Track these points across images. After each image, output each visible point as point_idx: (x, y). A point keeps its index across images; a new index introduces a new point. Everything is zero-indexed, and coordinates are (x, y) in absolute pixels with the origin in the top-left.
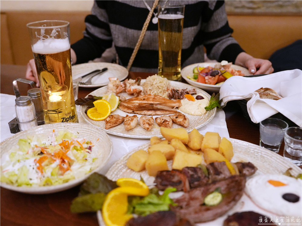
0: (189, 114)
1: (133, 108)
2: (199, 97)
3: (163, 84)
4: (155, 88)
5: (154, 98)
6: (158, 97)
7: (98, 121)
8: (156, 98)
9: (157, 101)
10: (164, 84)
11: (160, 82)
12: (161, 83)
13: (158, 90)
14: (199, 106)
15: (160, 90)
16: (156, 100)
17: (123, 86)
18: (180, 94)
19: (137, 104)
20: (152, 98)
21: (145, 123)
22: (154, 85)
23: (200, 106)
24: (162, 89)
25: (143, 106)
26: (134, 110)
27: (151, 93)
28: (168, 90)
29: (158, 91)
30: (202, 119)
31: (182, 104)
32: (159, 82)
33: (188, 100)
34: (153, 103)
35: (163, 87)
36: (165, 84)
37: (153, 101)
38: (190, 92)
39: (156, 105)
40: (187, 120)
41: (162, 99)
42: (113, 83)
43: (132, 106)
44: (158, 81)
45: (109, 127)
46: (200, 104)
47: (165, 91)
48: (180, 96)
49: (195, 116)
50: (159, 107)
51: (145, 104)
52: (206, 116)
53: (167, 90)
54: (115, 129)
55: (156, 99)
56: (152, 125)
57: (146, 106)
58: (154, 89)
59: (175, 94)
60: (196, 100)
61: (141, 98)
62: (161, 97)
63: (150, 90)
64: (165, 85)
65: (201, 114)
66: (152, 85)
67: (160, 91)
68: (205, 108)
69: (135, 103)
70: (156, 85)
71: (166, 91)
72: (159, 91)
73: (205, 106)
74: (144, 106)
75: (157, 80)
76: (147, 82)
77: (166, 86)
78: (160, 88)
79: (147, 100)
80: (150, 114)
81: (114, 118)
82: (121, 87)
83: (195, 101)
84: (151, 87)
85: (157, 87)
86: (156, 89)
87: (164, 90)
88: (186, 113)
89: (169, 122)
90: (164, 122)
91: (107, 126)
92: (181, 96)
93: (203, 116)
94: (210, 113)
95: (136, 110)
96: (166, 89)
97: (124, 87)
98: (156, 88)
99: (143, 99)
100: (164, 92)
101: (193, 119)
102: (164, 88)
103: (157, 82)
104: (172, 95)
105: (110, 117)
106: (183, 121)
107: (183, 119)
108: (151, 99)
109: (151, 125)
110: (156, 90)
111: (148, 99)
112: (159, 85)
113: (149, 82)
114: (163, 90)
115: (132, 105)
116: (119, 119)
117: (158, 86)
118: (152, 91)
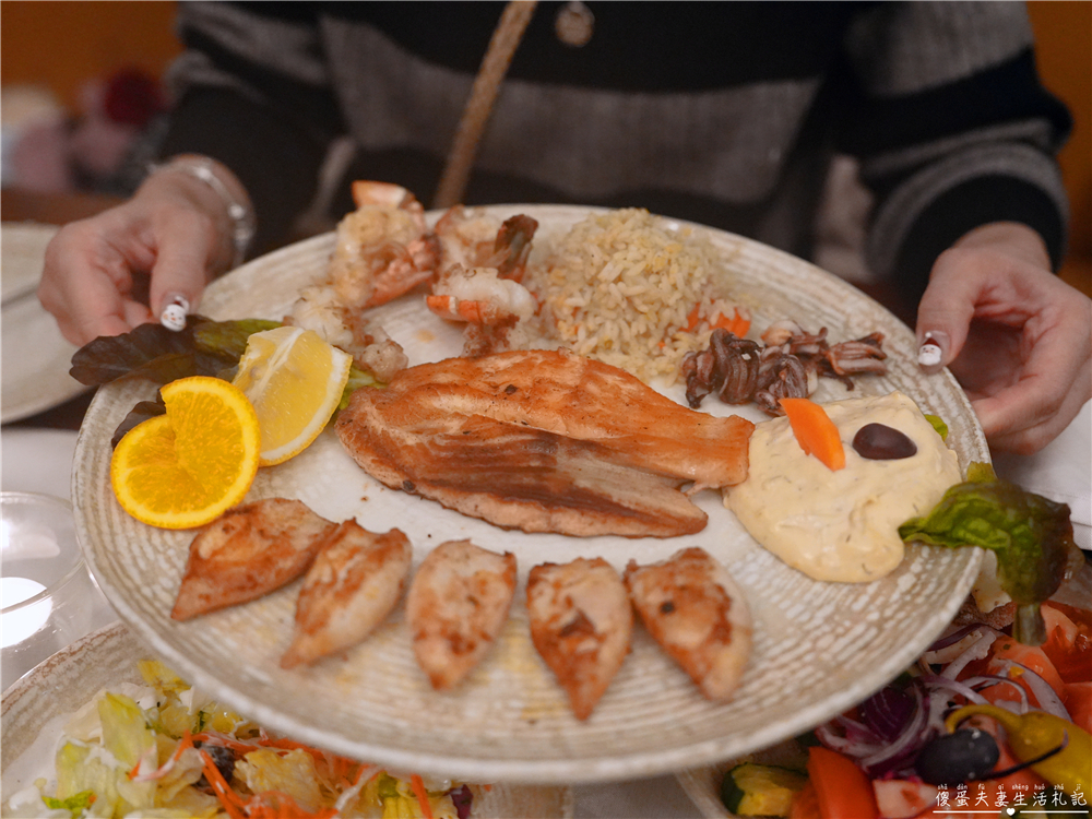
0: (778, 558)
1: (408, 459)
2: (880, 442)
3: (666, 284)
4: (612, 305)
5: (577, 393)
6: (611, 379)
7: (162, 530)
8: (592, 388)
9: (592, 416)
10: (675, 287)
11: (647, 273)
12: (653, 278)
13: (629, 324)
14: (857, 517)
15: (640, 326)
16: (589, 409)
17: (419, 260)
18: (764, 368)
19: (454, 427)
20: (564, 386)
21: (433, 627)
22: (603, 287)
23: (864, 520)
24: (654, 318)
25: (483, 450)
26: (418, 474)
27: (582, 334)
28: (694, 322)
29: (624, 324)
30: (859, 629)
31: (753, 471)
32: (641, 267)
33: (795, 449)
34: (560, 428)
35: (664, 306)
36: (681, 284)
37: (565, 411)
38: (839, 356)
39: (572, 454)
40: (738, 640)
41: (634, 401)
42: (363, 229)
43: (411, 440)
44: (636, 261)
45: (199, 604)
46: (870, 502)
47: (671, 331)
48: (762, 382)
49: (818, 587)
50: (588, 472)
51: (508, 429)
52: (895, 596)
53: (686, 325)
54: (234, 628)
55: (591, 399)
56: (482, 646)
57: (508, 446)
58: (604, 312)
59: (728, 366)
60: (851, 455)
61: (497, 380)
62: (628, 388)
63: (576, 309)
64: (677, 295)
65: (865, 578)
66: (593, 282)
67: (643, 330)
68: (903, 531)
69: (439, 414)
70: (617, 291)
71: (681, 329)
72: (634, 325)
73: (904, 514)
74: (493, 448)
75: (633, 253)
76: (569, 258)
77: (684, 298)
78: (643, 308)
79: (526, 401)
80: (515, 522)
81: (254, 536)
82: (405, 268)
83: (842, 466)
84: (589, 291)
85: (624, 305)
86: (613, 315)
87: (670, 325)
88: (764, 548)
89: (601, 639)
90: (567, 631)
91: (184, 598)
92: (766, 388)
93: (873, 599)
94: (931, 573)
95: (424, 480)
96: (681, 319)
97: (426, 268)
98: (614, 309)
99: (503, 388)
100: (666, 334)
101: (790, 614)
102: (667, 314)
103: (625, 270)
104: (707, 374)
105: (230, 521)
106: (702, 648)
107: (708, 630)
108: (555, 397)
109: (471, 647)
110: (614, 321)
111: (532, 396)
112: (634, 290)
113: (578, 260)
114: (664, 323)
115: (418, 432)
116: (287, 553)
117: (629, 299)
118: (592, 323)
